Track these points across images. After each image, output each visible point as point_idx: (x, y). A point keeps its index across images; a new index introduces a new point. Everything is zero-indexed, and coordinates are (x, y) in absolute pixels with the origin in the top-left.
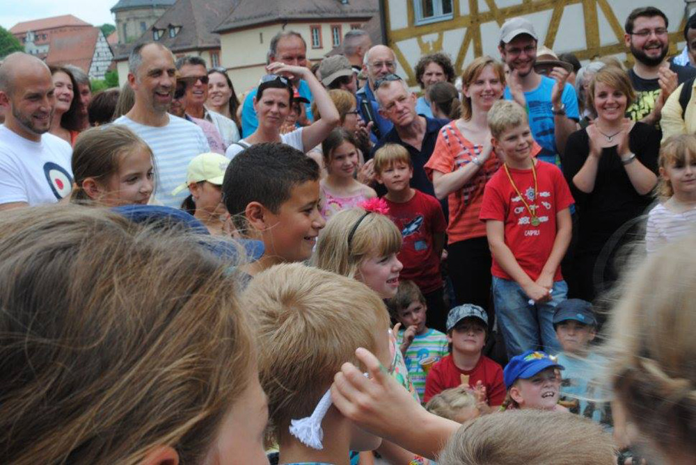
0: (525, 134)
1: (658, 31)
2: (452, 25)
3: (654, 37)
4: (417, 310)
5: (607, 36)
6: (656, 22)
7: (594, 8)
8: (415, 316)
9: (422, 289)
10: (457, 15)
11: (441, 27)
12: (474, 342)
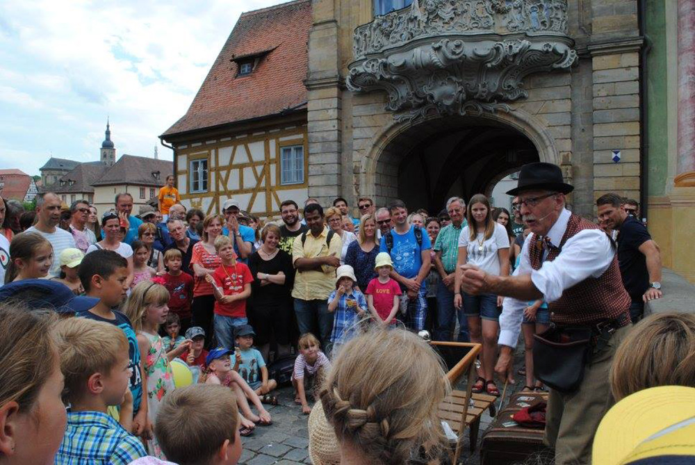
1: (292, 211)
2: (206, 195)
3: (290, 214)
4: (176, 326)
6: (292, 207)
7: (270, 195)
8: (173, 329)
9: (181, 317)
10: (209, 191)
11: (201, 196)
12: (199, 346)
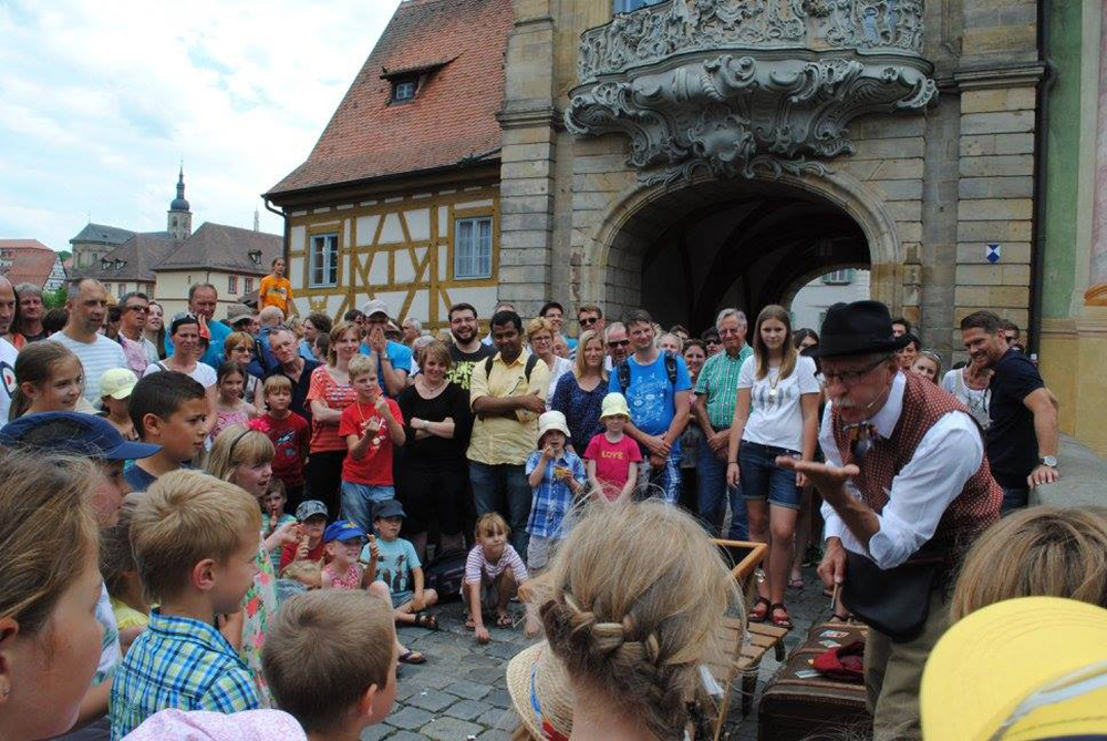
0: (372, 379)
1: (467, 319)
3: (464, 324)
5: (443, 315)
8: (274, 502)
12: (318, 530)
